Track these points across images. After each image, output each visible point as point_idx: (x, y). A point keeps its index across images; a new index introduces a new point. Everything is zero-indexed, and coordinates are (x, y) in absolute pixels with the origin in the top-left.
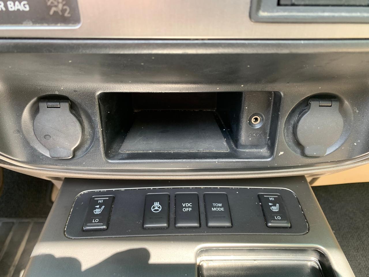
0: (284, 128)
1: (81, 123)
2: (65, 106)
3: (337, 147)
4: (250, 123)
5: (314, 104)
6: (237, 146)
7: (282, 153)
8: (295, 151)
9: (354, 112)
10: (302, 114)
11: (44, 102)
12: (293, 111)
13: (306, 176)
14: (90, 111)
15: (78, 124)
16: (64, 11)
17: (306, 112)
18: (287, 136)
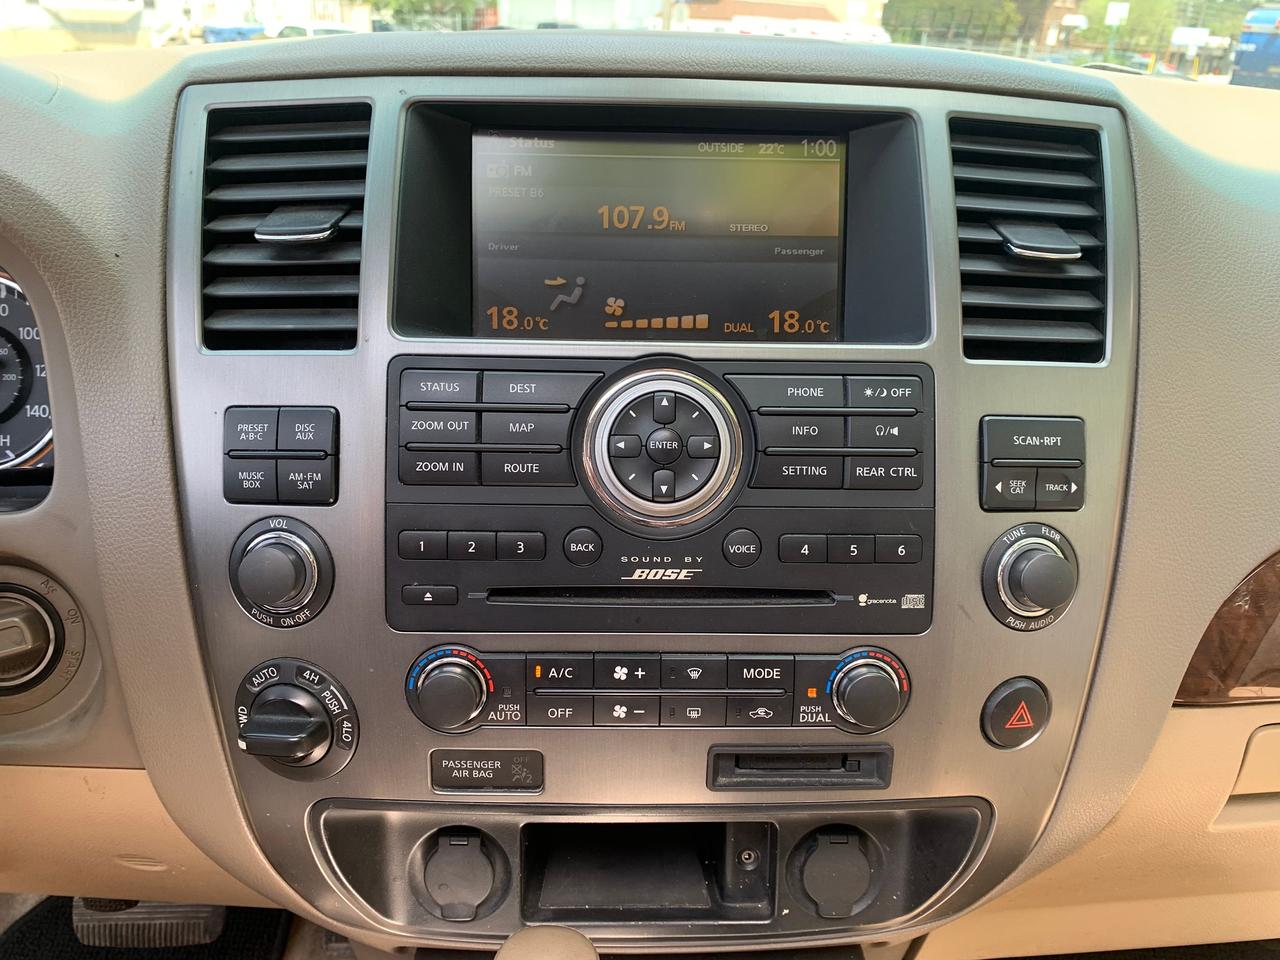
0: (787, 873)
1: (492, 865)
2: (476, 842)
3: (870, 902)
4: (741, 862)
5: (823, 840)
6: (722, 897)
7: (786, 911)
8: (807, 908)
9: (885, 850)
10: (810, 851)
11: (446, 835)
12: (797, 847)
13: (862, 946)
14: (507, 850)
15: (489, 869)
16: (526, 778)
17: (814, 851)
18: (792, 885)
